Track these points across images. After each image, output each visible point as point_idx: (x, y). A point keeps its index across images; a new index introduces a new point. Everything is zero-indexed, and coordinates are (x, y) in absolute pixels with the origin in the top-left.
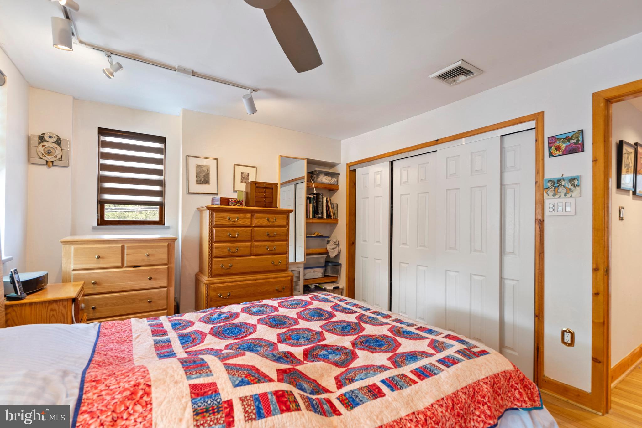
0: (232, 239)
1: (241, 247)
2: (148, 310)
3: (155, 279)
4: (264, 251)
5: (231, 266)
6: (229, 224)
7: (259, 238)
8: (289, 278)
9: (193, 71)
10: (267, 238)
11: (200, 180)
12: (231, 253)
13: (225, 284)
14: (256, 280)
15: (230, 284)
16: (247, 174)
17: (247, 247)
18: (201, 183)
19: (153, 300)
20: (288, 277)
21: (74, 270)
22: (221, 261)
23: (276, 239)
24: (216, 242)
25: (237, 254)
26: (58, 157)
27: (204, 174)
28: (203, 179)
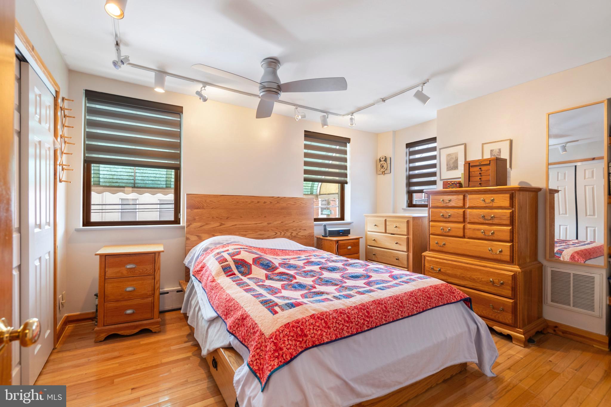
0: (444, 220)
1: (453, 228)
2: (397, 265)
3: (400, 245)
4: (479, 234)
5: (444, 244)
6: (442, 205)
7: (473, 220)
8: (512, 273)
9: (381, 99)
10: (482, 221)
11: (450, 167)
12: (444, 233)
13: (437, 260)
14: (467, 264)
15: (441, 261)
16: (498, 151)
17: (459, 228)
18: (450, 170)
19: (399, 259)
20: (511, 271)
21: (369, 231)
22: (436, 238)
23: (494, 223)
24: (432, 221)
25: (449, 234)
26: (385, 169)
27: (453, 160)
28: (452, 165)
